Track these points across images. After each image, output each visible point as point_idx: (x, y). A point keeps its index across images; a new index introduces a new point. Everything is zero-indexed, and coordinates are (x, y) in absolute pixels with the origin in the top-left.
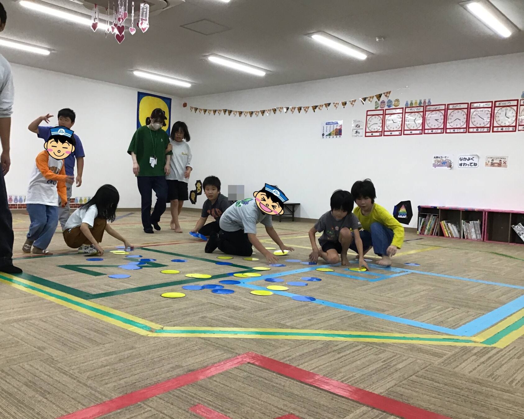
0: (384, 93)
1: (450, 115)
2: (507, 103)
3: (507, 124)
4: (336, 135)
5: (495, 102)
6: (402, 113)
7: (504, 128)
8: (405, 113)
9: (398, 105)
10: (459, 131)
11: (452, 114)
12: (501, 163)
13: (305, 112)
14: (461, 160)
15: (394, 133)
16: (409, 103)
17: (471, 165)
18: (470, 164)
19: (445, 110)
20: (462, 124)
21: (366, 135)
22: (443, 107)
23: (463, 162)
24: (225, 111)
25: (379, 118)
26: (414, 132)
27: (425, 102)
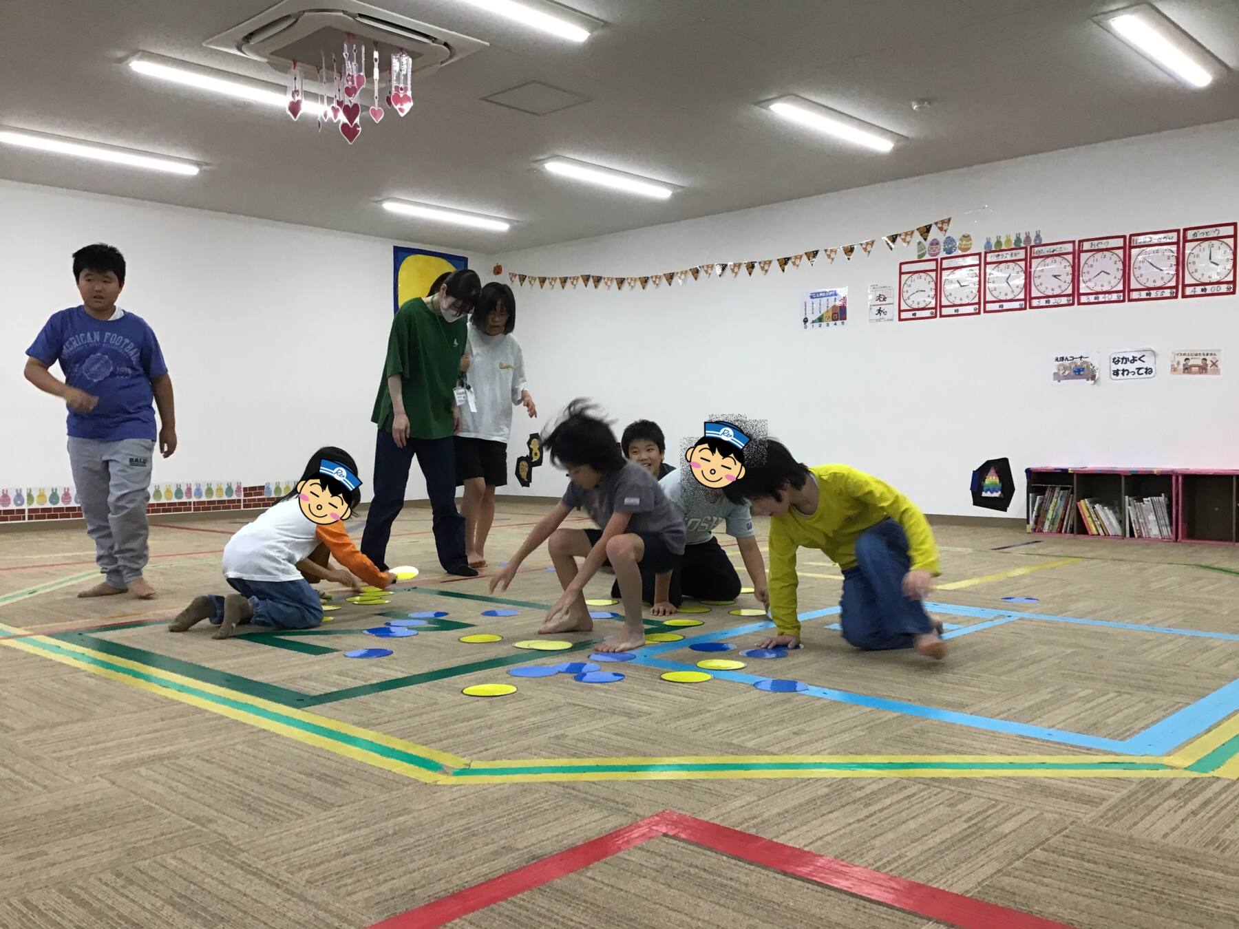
0: (936, 223)
1: (1086, 263)
2: (1212, 233)
3: (1215, 278)
4: (833, 320)
5: (1185, 230)
6: (979, 265)
7: (1208, 287)
8: (986, 263)
9: (969, 249)
10: (1107, 300)
11: (1090, 262)
12: (1207, 365)
13: (764, 272)
14: (1116, 361)
15: (962, 310)
16: (993, 242)
17: (1140, 372)
18: (1136, 371)
19: (1073, 253)
20: (1114, 282)
21: (902, 317)
22: (1069, 248)
23: (1120, 366)
24: (586, 279)
25: (928, 279)
26: (1006, 306)
27: (1028, 238)
